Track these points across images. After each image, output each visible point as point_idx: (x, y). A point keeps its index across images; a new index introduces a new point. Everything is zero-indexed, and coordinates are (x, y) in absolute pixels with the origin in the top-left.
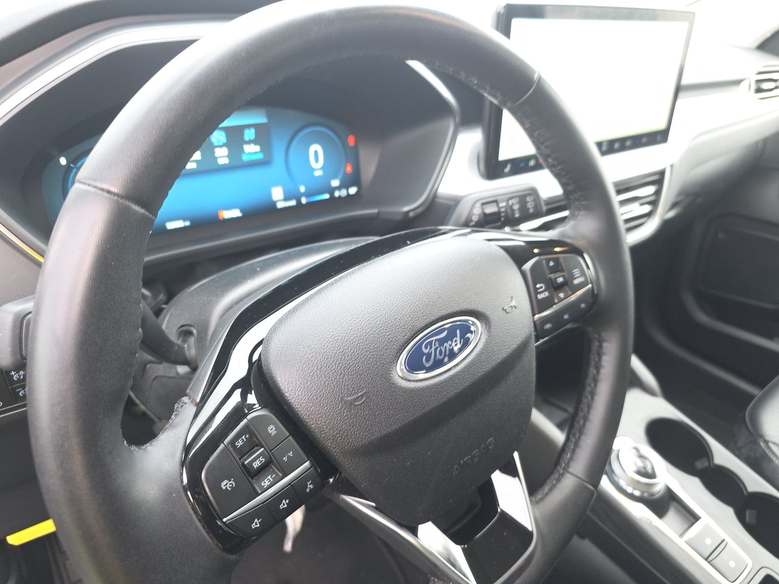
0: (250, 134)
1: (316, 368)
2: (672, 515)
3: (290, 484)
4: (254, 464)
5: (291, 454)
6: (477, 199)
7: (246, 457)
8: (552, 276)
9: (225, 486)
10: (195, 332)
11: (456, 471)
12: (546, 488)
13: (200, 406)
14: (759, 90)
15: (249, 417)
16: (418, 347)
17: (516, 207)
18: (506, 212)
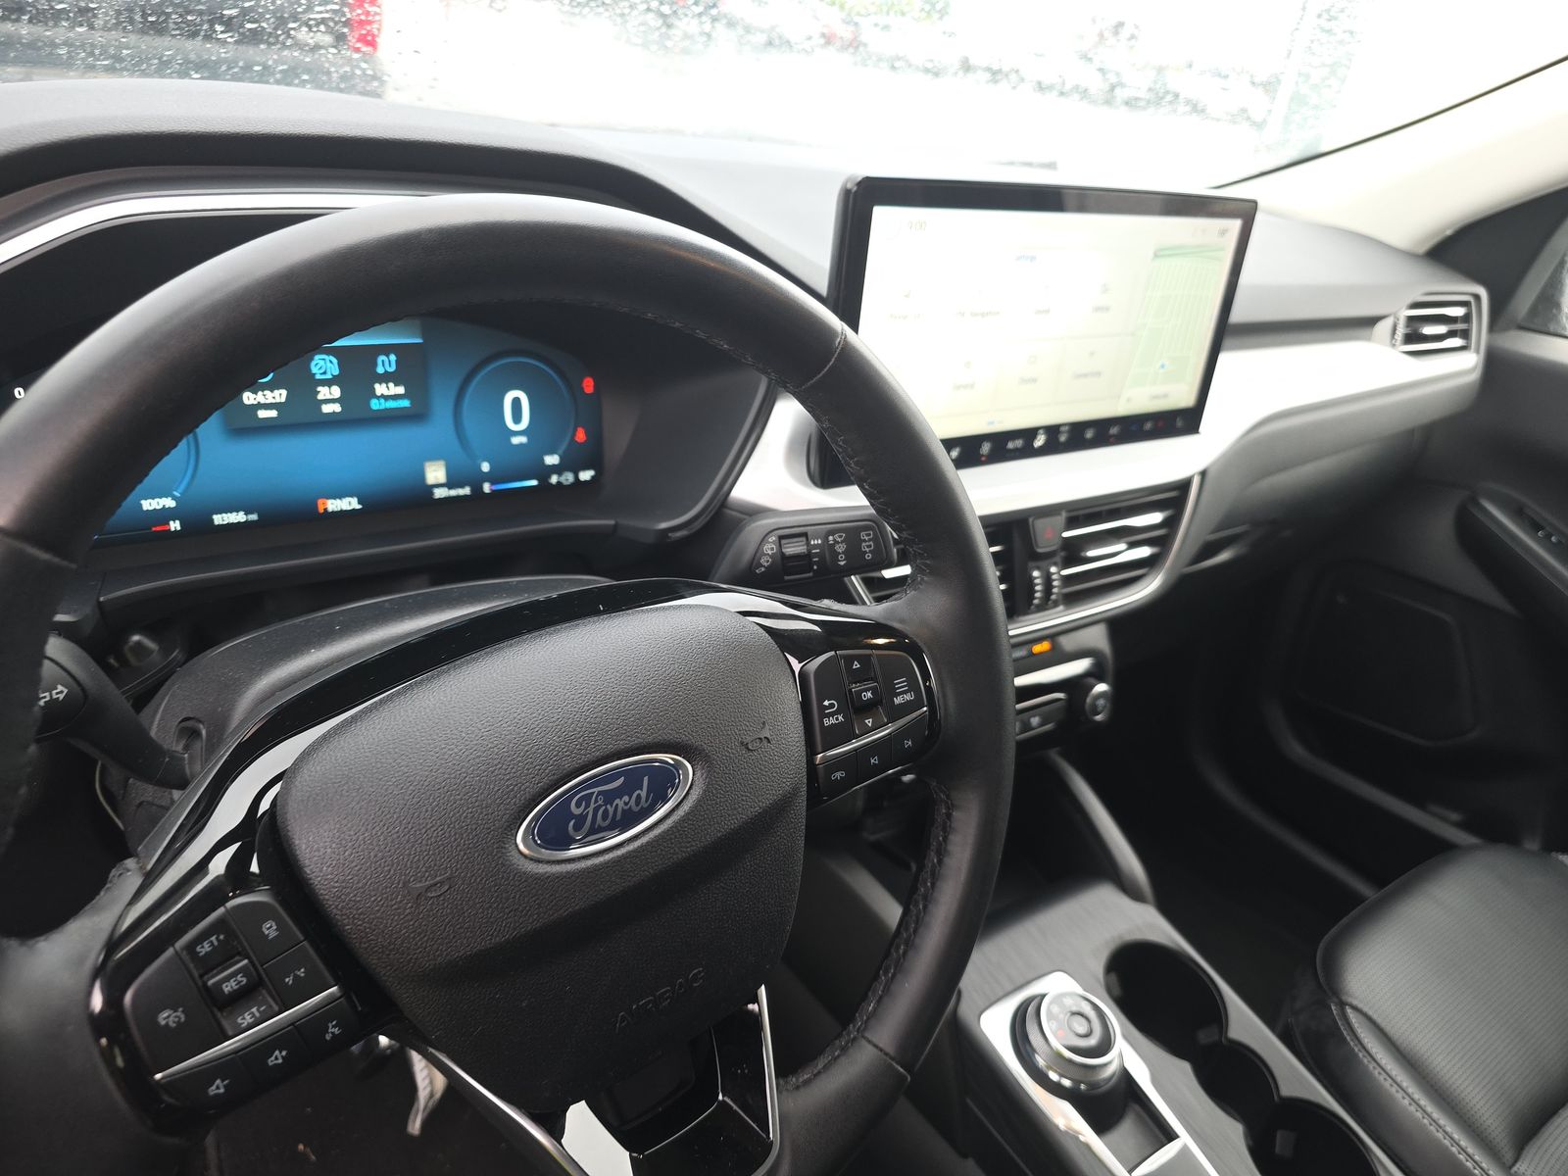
0: (386, 364)
1: (363, 829)
2: (1127, 1129)
3: (292, 1024)
4: (224, 985)
5: (301, 973)
6: (772, 528)
7: (215, 971)
8: (855, 687)
9: (165, 1019)
10: (204, 732)
11: (621, 1023)
12: (821, 1063)
13: (150, 878)
14: (1413, 337)
15: (230, 904)
16: (564, 803)
17: (840, 548)
18: (821, 555)
